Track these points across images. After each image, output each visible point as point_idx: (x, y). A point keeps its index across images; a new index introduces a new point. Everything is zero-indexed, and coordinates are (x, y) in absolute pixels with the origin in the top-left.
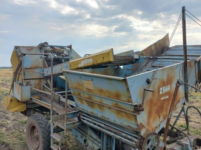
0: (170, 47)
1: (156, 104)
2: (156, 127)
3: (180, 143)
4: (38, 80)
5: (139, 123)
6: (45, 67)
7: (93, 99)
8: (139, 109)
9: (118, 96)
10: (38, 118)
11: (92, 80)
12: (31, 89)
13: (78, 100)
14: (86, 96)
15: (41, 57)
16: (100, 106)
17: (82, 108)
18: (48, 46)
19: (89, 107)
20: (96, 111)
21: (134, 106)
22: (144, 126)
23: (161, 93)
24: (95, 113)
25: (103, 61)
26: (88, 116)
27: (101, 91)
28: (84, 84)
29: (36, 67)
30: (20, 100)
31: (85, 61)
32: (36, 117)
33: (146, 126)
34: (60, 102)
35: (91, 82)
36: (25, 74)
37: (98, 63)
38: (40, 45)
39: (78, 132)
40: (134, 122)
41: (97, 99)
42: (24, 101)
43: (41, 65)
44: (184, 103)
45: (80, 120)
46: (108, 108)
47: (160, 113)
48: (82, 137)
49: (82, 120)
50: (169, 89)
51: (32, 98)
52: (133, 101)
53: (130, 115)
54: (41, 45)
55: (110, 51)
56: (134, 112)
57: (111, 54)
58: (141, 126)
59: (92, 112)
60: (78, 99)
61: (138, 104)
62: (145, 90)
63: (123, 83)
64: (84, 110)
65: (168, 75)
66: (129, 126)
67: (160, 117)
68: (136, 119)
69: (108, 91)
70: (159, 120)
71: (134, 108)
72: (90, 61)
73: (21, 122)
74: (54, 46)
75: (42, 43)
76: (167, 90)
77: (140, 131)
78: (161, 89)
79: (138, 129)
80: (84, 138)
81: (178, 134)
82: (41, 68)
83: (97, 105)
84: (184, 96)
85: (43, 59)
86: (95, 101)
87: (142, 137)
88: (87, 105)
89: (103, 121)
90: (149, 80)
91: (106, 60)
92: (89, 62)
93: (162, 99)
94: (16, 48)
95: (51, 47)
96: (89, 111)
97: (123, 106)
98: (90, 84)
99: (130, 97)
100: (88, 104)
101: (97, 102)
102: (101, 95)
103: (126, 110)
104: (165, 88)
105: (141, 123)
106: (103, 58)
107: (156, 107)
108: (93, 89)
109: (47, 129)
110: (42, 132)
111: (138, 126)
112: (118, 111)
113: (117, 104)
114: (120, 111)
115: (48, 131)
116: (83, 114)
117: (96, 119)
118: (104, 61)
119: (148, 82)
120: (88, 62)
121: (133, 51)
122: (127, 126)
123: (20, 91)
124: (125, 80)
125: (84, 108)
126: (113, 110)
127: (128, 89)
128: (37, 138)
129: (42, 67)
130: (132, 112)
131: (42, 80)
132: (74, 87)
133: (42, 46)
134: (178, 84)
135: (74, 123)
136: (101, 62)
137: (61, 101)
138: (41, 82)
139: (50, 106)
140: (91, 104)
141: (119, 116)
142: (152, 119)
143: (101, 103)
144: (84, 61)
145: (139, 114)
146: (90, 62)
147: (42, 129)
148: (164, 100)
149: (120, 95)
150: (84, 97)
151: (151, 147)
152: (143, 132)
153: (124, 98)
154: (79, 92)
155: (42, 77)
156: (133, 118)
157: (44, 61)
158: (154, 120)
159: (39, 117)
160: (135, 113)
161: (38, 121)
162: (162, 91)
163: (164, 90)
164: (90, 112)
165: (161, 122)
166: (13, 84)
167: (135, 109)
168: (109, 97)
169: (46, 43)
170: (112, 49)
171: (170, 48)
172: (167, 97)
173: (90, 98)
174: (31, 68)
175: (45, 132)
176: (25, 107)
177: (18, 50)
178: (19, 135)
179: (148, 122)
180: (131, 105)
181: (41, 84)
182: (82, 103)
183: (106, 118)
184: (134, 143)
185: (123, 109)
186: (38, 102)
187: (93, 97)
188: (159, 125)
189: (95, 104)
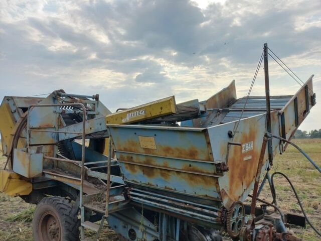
0: (238, 98)
1: (238, 166)
2: (239, 197)
3: (268, 219)
4: (49, 146)
5: (221, 189)
6: (60, 126)
7: (153, 163)
8: (222, 169)
9: (193, 154)
10: (58, 202)
11: (155, 135)
12: (44, 158)
13: (126, 168)
14: (143, 159)
15: (55, 112)
16: (163, 172)
17: (132, 179)
18: (63, 96)
19: (145, 176)
20: (157, 181)
21: (216, 164)
22: (226, 194)
23: (243, 151)
24: (153, 184)
25: (160, 112)
26: (140, 191)
27: (167, 150)
28: (141, 142)
29: (47, 126)
30: (26, 175)
31: (133, 113)
32: (54, 200)
33: (228, 195)
34: (87, 178)
35: (153, 139)
36: (32, 136)
37: (153, 115)
38: (53, 93)
40: (214, 188)
41: (159, 163)
43: (54, 123)
44: (268, 168)
45: (127, 198)
46: (175, 173)
47: (243, 177)
48: (125, 227)
49: (131, 197)
50: (252, 147)
51: (44, 172)
52: (215, 160)
53: (209, 179)
54: (56, 93)
55: (171, 99)
56: (215, 174)
57: (172, 102)
58: (223, 193)
59: (149, 184)
60: (127, 165)
61: (221, 162)
62: (229, 144)
63: (203, 136)
64: (135, 182)
65: (250, 129)
66: (206, 196)
67: (242, 184)
68: (217, 183)
69: (177, 149)
70: (242, 188)
71: (217, 168)
72: (140, 113)
73: (8, 219)
74: (73, 96)
75: (57, 91)
76: (249, 148)
77: (221, 200)
78: (244, 146)
79: (219, 198)
80: (129, 227)
82: (54, 128)
83: (159, 171)
84: (267, 158)
85: (58, 115)
86: (156, 166)
87: (224, 208)
88: (142, 173)
89: (166, 194)
90: (231, 133)
91: (165, 111)
93: (245, 159)
94: (8, 100)
95: (69, 96)
96: (143, 182)
97: (199, 167)
98: (151, 141)
99: (211, 153)
100: (143, 171)
101: (159, 166)
102: (166, 156)
103: (203, 172)
104: (247, 145)
105: (223, 189)
106: (161, 108)
107: (239, 170)
108: (154, 148)
109: (73, 218)
110: (66, 222)
111: (219, 193)
112: (191, 175)
113: (190, 166)
114: (193, 175)
115: (74, 220)
116: (132, 189)
117: (154, 194)
118: (162, 113)
119: (230, 135)
121: (197, 100)
122: (203, 196)
125: (135, 179)
126: (183, 175)
127: (209, 143)
128: (54, 234)
129: (57, 126)
130: (212, 174)
131: (55, 146)
132: (123, 149)
133: (57, 95)
134: (266, 138)
135: (117, 204)
136: (158, 114)
137: (89, 176)
138: (53, 149)
140: (148, 170)
141: (192, 182)
142: (234, 185)
143: (166, 167)
145: (222, 175)
148: (247, 161)
149: (196, 152)
150: (138, 161)
151: (237, 220)
152: (225, 202)
153: (201, 157)
154: (130, 156)
155: (55, 141)
156: (213, 182)
157: (59, 118)
158: (237, 186)
160: (217, 175)
162: (245, 149)
163: (247, 147)
164: (145, 184)
165: (245, 190)
167: (217, 170)
168: (179, 157)
169: (62, 91)
170: (174, 96)
171: (237, 100)
172: (250, 157)
173: (148, 162)
174: (39, 128)
176: (30, 188)
177: (11, 103)
178: (12, 237)
179: (230, 189)
180: (213, 164)
181: (53, 153)
182: (133, 170)
183: (171, 189)
184: (213, 218)
185: (199, 172)
186: (55, 177)
187: (154, 159)
188: (243, 194)
189: (155, 170)
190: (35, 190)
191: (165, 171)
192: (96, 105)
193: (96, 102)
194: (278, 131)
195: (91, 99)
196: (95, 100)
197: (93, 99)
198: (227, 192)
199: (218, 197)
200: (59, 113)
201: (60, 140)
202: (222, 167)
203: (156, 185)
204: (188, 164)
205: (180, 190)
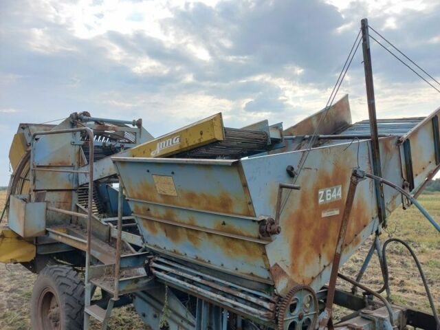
0: (353, 123)
1: (310, 225)
2: (313, 278)
3: (366, 316)
4: (64, 193)
5: (272, 264)
6: (81, 164)
7: (176, 219)
8: (268, 230)
9: (225, 204)
10: (59, 274)
11: (173, 173)
12: (47, 209)
13: (145, 226)
14: (162, 212)
15: (73, 144)
16: (190, 233)
17: (153, 244)
18: (88, 120)
19: (169, 239)
20: (183, 248)
21: (259, 222)
22: (283, 273)
23: (321, 201)
24: (180, 252)
25: (200, 140)
26: (166, 262)
27: (191, 197)
28: (157, 185)
29: (60, 163)
30: (21, 233)
31: (164, 142)
32: (55, 271)
33: (288, 273)
34: (110, 240)
35: (170, 179)
36: (37, 178)
37: (190, 145)
38: (71, 116)
39: (147, 305)
40: (260, 262)
41: (182, 218)
42: (29, 235)
43: (73, 159)
44: (377, 231)
45: (149, 273)
46: (206, 235)
47: (321, 246)
48: (155, 316)
49: (154, 271)
50: (340, 195)
51: (47, 229)
52: (257, 213)
53: (252, 246)
54: (74, 117)
55: (215, 119)
56: (259, 238)
57: (217, 123)
58: (276, 271)
59: (175, 251)
60: (145, 221)
61: (266, 218)
62: (282, 187)
64: (159, 248)
65: (336, 164)
66: (252, 274)
67: (320, 257)
68: (265, 254)
69: (204, 196)
70: (320, 263)
71: (260, 227)
72: (174, 142)
74: (103, 121)
75: (76, 113)
76: (334, 196)
77: (274, 282)
78: (321, 192)
79: (271, 278)
81: (366, 301)
82: (72, 166)
83: (185, 231)
84: (375, 214)
85: (77, 148)
86: (180, 223)
87: (280, 297)
88: (164, 234)
89: (197, 268)
90: (292, 169)
91: (206, 138)
92: (172, 143)
93: (324, 215)
94: (23, 128)
95: (97, 122)
96: (168, 248)
97: (236, 226)
98: (169, 183)
99: (250, 203)
100: (165, 231)
101: (184, 223)
102: (191, 207)
103: (243, 235)
104: (330, 191)
105: (276, 264)
106: (201, 134)
107: (312, 232)
108: (174, 194)
109: (79, 299)
110: (67, 304)
111: (269, 270)
112: (227, 239)
113: (224, 224)
114: (231, 240)
115: (79, 302)
116: (157, 259)
117: (183, 268)
118: (202, 141)
119: (291, 173)
120: (170, 144)
121: (266, 122)
122: (247, 274)
123: (22, 214)
124: (237, 165)
125: (158, 244)
126: (217, 239)
127: (245, 186)
128: (56, 320)
129: (76, 164)
130: (255, 238)
131: (74, 192)
132: (136, 195)
133: (76, 120)
134: (354, 178)
135: (136, 281)
136: (197, 142)
137: (112, 238)
138: (71, 197)
139: (85, 244)
140: (172, 230)
141: (230, 251)
142: (301, 259)
143: (192, 225)
144: (161, 143)
145: (271, 241)
146: (175, 144)
147: (65, 297)
148: (329, 218)
149: (230, 201)
150: (157, 215)
151: (300, 318)
152: (281, 286)
153: (238, 209)
154: (147, 206)
155: (74, 186)
156: (259, 253)
157: (79, 152)
158: (307, 260)
159: (62, 272)
160: (263, 240)
161: (58, 280)
162: (324, 198)
163: (327, 195)
164: (171, 252)
165: (325, 266)
166: (9, 200)
167: (261, 232)
168: (208, 209)
169: (86, 114)
170: (220, 114)
172: (337, 212)
173: (169, 217)
174: (48, 167)
175: (72, 302)
176: (33, 251)
177: (26, 132)
178: (19, 320)
179: (293, 265)
180: (254, 221)
181: (71, 203)
182: (153, 230)
183: (203, 261)
184: (263, 313)
185: (237, 234)
186: (60, 237)
187: (176, 212)
188: (320, 274)
189: (179, 230)
190: (39, 255)
191: (193, 232)
192: (138, 134)
193: (138, 131)
194: (398, 170)
195: (131, 126)
196: (136, 127)
197: (134, 125)
198: (286, 270)
199: (268, 278)
200: (80, 145)
201: (80, 184)
202: (268, 226)
203: (183, 254)
204: (222, 220)
205: (216, 264)
